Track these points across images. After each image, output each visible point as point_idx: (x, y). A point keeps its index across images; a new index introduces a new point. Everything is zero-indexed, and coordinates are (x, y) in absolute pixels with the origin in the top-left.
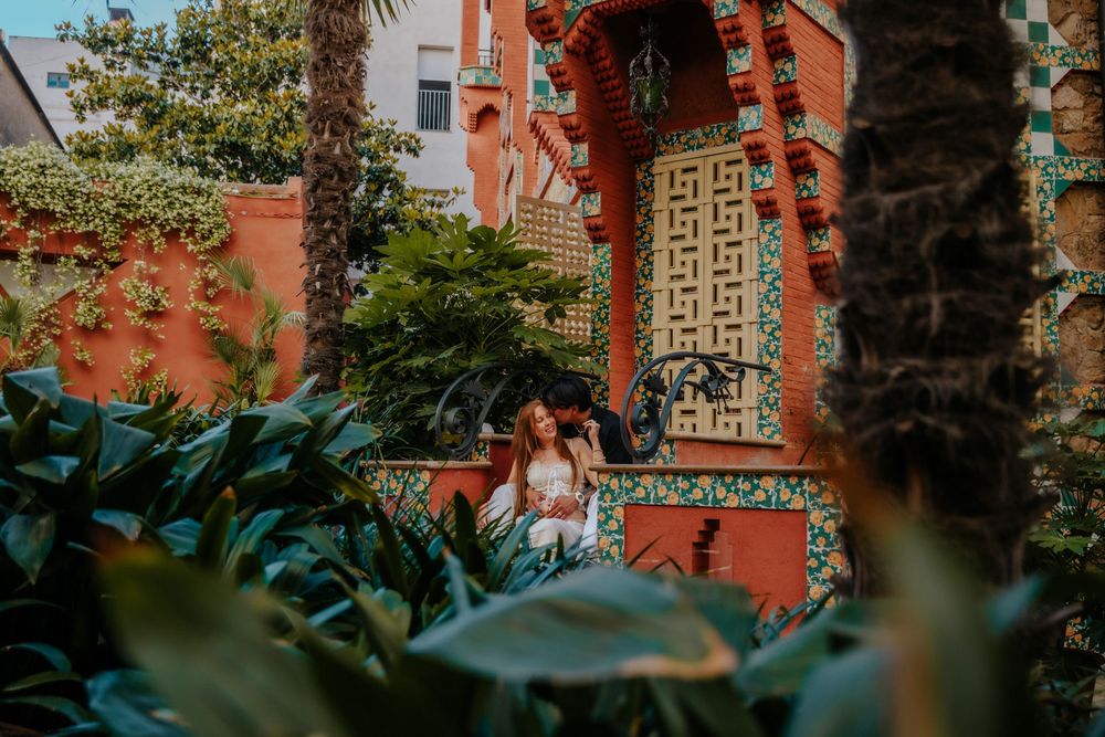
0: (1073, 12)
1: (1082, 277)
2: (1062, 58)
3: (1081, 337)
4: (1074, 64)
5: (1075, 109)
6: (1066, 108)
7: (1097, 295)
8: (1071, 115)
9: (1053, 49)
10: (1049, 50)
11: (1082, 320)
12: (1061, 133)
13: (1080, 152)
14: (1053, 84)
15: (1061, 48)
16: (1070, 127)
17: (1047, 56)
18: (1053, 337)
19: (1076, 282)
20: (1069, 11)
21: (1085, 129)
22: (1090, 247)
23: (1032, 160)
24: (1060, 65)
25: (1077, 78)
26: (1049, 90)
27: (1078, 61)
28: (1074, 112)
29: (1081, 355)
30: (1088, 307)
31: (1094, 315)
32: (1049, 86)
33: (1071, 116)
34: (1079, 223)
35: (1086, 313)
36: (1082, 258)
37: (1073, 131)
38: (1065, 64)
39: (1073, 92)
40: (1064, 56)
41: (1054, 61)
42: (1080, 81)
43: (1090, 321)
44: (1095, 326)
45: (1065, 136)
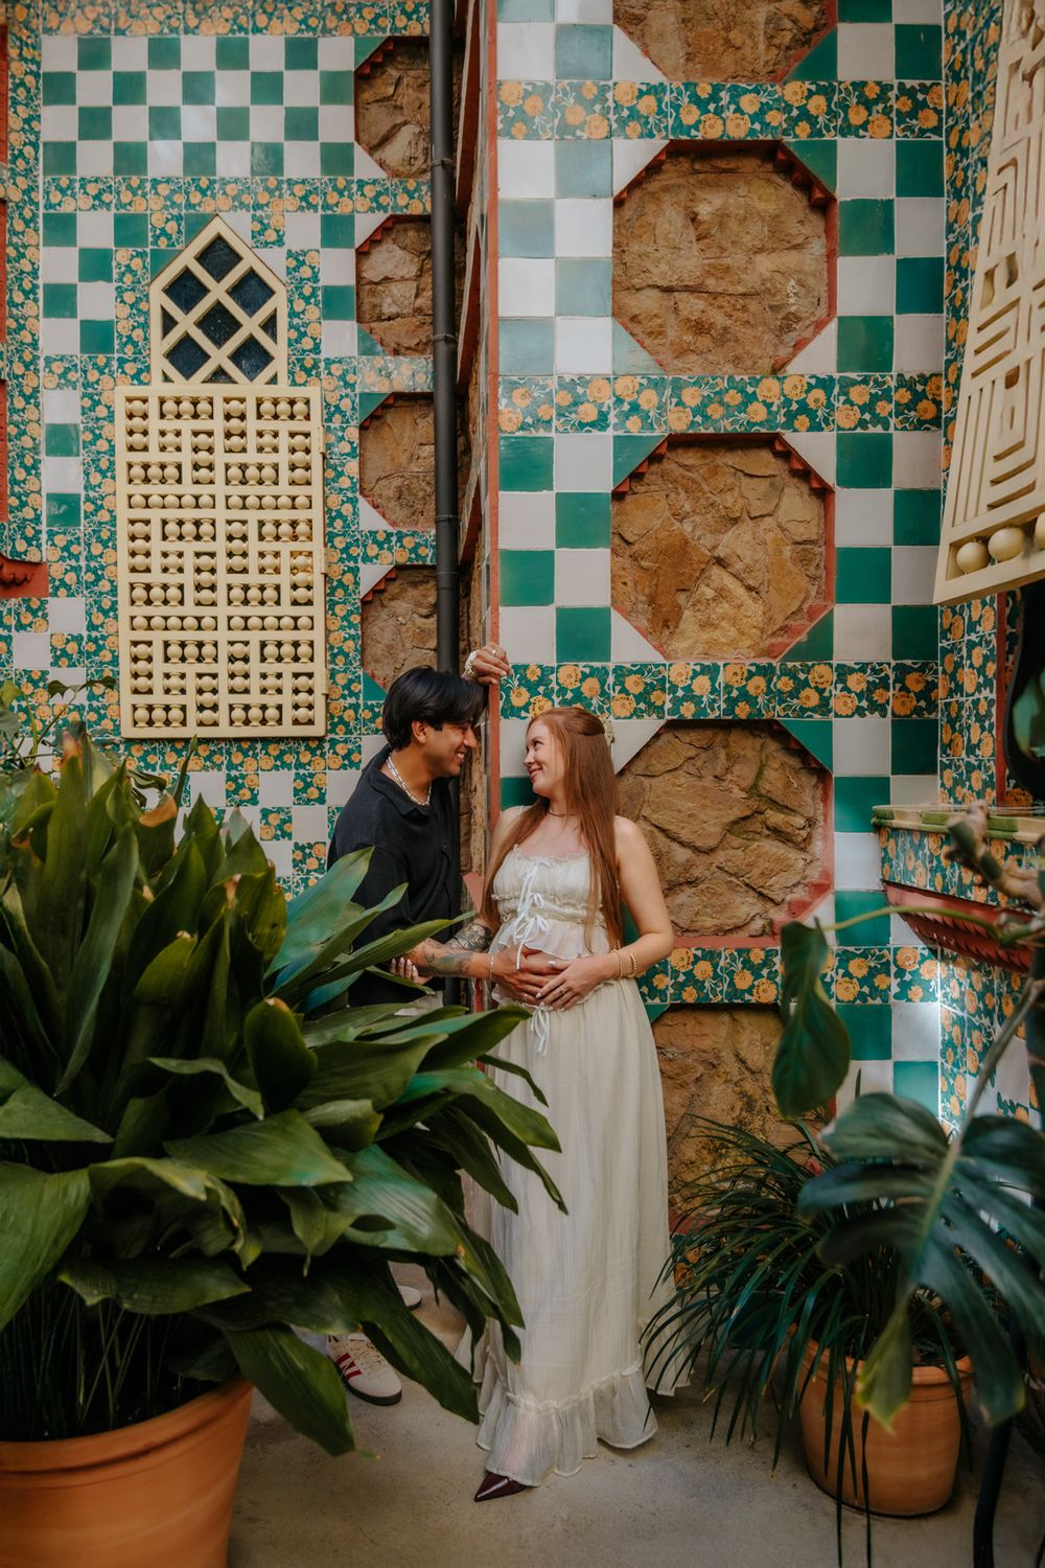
0: (405, 123)
1: (400, 539)
2: (375, 199)
3: (404, 629)
4: (396, 206)
5: (403, 279)
6: (386, 279)
7: (424, 567)
8: (396, 289)
9: (361, 184)
10: (355, 187)
11: (404, 605)
12: (379, 319)
13: (408, 348)
14: (358, 242)
15: (374, 182)
16: (394, 310)
17: (350, 197)
18: (353, 632)
19: (390, 549)
20: (399, 120)
21: (419, 310)
22: (421, 494)
23: (322, 365)
24: (372, 210)
25: (405, 230)
26: (351, 253)
27: (402, 200)
28: (400, 285)
29: (402, 656)
30: (415, 585)
31: (425, 596)
32: (352, 246)
33: (395, 291)
34: (403, 458)
35: (412, 593)
36: (406, 511)
37: (398, 315)
38: (380, 207)
39: (399, 252)
40: (379, 194)
41: (361, 203)
42: (411, 233)
43: (418, 604)
44: (425, 611)
45: (386, 324)
